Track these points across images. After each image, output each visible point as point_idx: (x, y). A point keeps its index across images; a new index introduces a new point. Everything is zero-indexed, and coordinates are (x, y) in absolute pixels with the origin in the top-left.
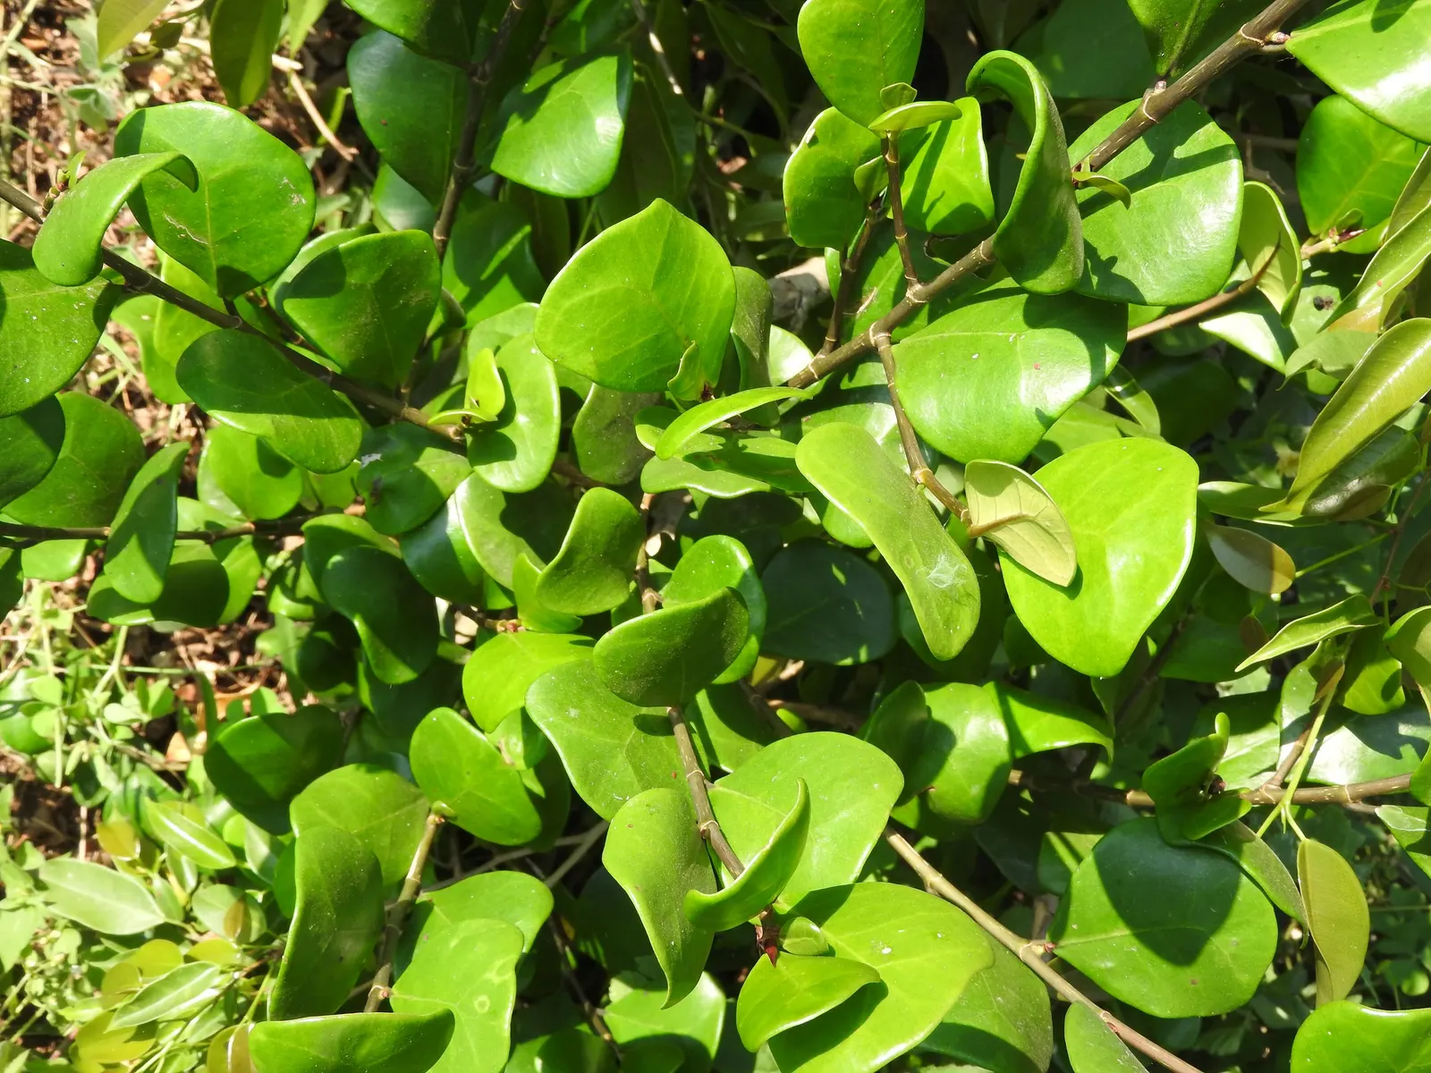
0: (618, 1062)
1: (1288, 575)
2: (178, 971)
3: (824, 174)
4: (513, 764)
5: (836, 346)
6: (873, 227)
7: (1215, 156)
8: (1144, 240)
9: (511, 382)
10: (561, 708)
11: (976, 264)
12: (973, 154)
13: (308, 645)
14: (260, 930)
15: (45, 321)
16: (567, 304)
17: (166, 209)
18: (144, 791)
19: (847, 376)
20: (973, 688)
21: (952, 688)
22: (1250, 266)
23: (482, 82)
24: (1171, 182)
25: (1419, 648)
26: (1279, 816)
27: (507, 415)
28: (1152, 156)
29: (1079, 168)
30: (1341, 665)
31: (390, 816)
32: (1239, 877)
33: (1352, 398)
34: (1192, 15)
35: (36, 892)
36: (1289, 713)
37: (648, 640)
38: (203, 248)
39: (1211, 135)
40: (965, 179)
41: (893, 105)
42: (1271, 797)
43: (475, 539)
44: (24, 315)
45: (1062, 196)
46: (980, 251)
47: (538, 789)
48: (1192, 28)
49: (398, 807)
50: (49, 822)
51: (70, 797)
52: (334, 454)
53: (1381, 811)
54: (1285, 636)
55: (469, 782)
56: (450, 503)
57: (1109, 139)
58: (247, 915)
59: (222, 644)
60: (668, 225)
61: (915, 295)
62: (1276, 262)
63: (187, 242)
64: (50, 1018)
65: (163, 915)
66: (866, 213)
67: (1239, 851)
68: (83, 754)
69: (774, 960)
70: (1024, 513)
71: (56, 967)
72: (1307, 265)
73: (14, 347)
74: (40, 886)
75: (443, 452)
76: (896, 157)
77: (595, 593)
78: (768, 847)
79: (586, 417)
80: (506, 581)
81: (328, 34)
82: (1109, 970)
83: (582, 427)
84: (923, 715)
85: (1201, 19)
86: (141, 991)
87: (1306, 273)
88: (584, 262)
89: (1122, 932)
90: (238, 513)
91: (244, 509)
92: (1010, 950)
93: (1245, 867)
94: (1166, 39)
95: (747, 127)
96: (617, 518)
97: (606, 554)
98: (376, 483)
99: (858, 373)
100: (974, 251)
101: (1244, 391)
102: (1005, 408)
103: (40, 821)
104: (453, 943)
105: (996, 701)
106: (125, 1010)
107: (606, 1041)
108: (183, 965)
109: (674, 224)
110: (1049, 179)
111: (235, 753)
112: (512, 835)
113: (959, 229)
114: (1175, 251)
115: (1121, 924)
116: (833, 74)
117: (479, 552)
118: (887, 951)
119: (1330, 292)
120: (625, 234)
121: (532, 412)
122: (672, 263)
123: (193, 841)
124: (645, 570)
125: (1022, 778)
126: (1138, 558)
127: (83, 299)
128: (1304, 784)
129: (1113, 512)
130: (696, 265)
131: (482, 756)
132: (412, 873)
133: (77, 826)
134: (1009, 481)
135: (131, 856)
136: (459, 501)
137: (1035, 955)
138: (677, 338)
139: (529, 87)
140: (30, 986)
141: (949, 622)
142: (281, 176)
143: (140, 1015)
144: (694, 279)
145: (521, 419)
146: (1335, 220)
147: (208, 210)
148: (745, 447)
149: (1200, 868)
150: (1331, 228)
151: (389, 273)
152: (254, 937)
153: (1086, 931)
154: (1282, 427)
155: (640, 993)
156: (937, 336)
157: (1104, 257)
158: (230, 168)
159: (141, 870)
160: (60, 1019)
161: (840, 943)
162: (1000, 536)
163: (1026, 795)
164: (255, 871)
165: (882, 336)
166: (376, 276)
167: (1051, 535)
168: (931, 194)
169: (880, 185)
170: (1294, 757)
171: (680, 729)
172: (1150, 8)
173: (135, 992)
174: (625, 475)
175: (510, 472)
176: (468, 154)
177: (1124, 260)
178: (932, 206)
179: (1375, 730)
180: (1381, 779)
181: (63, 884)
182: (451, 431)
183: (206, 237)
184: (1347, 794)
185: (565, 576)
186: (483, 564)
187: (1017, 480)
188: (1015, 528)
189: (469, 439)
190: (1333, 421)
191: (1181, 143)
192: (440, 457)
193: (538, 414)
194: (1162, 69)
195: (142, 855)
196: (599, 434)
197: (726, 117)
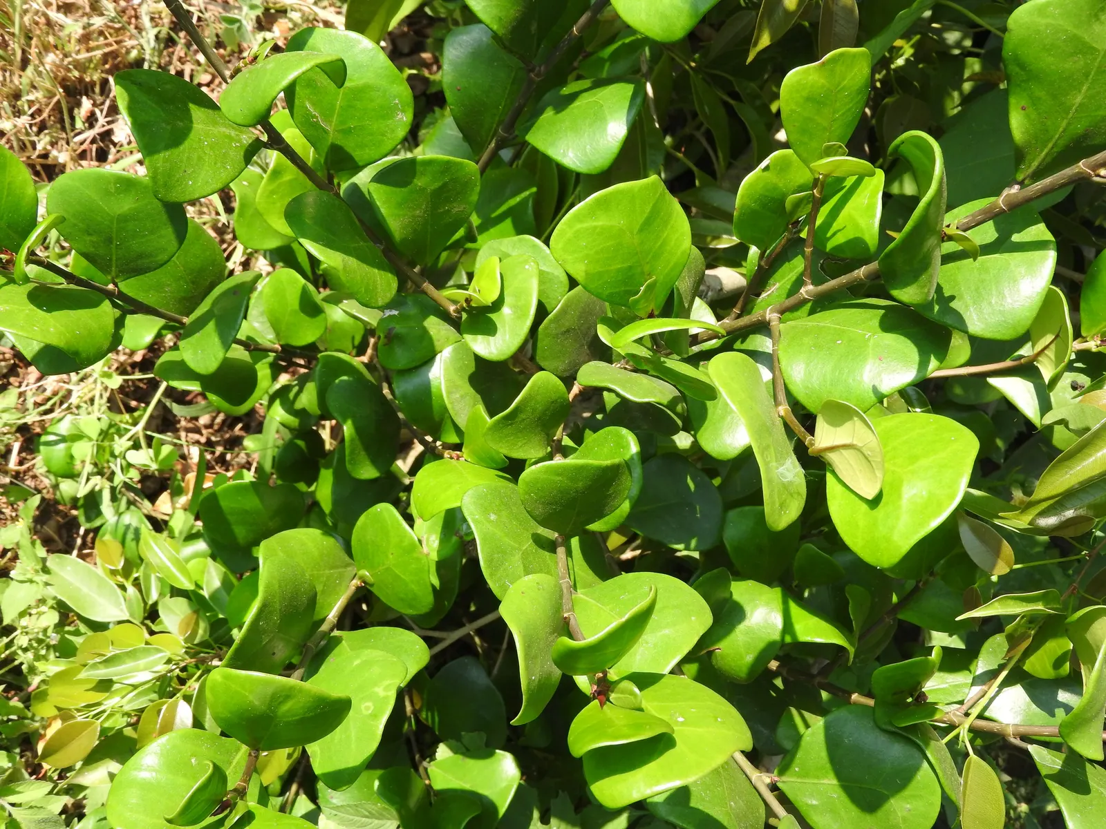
0: (431, 804)
1: (1008, 564)
2: (139, 649)
3: (767, 194)
4: (428, 555)
5: (739, 316)
6: (789, 240)
7: (1040, 245)
8: (977, 290)
9: (506, 284)
10: (486, 511)
11: (856, 280)
12: (871, 207)
13: (289, 447)
14: (202, 637)
15: (212, 148)
16: (579, 226)
17: (309, 99)
18: (132, 530)
19: (740, 340)
20: (765, 588)
21: (751, 584)
22: (1033, 346)
23: (536, 78)
24: (1006, 256)
25: (1088, 636)
26: (958, 735)
27: (497, 305)
28: (996, 235)
29: (948, 226)
30: (1029, 636)
31: (327, 572)
32: (922, 762)
33: (1086, 451)
34: (1050, 145)
35: (41, 573)
36: (982, 665)
37: (560, 478)
38: (326, 133)
39: (1040, 231)
40: (863, 223)
41: (828, 155)
42: (956, 720)
43: (447, 387)
44: (200, 139)
45: (932, 241)
46: (861, 272)
47: (436, 582)
48: (1047, 154)
49: (332, 568)
50: (55, 532)
51: (75, 518)
52: (376, 295)
53: (1033, 749)
54: (996, 604)
55: (391, 560)
56: (438, 357)
57: (972, 215)
58: (197, 624)
59: (213, 439)
60: (658, 194)
61: (807, 292)
62: (1053, 347)
63: (316, 126)
64: (24, 667)
65: (128, 614)
66: (786, 229)
67: (927, 744)
68: (96, 485)
69: (602, 704)
70: (855, 443)
71: (38, 633)
72: (1073, 357)
73: (188, 158)
74: (45, 570)
75: (442, 322)
76: (821, 193)
77: (525, 444)
78: (624, 619)
79: (551, 321)
80: (461, 422)
81: (406, 29)
82: (813, 806)
83: (546, 328)
84: (727, 595)
85: (1055, 150)
86: (109, 655)
87: (1071, 362)
88: (598, 201)
89: (831, 781)
90: (271, 336)
91: (278, 335)
92: (747, 776)
93: (929, 755)
94: (1028, 157)
95: (697, 165)
96: (554, 397)
97: (539, 419)
98: (390, 330)
99: (748, 340)
100: (857, 271)
101: (998, 448)
102: (851, 381)
103: (49, 530)
104: (357, 662)
105: (780, 600)
106: (94, 666)
107: (426, 785)
108: (143, 645)
109: (662, 195)
110: (928, 227)
111: (224, 504)
112: (411, 607)
113: (848, 254)
114: (996, 302)
115: (831, 775)
116: (796, 124)
117: (448, 397)
118: (681, 719)
119: (1084, 380)
120: (630, 191)
121: (515, 307)
122: (653, 221)
123: (169, 564)
124: (560, 441)
125: (778, 667)
126: (924, 493)
127: (239, 141)
128: (981, 717)
129: (913, 459)
130: (669, 227)
131: (406, 543)
132: (333, 615)
133: (74, 540)
134: (850, 418)
135: (116, 566)
136: (443, 359)
137: (763, 782)
138: (643, 273)
139: (566, 91)
140: (19, 639)
141: (783, 505)
142: (395, 97)
143: (103, 673)
144: (665, 235)
145: (506, 310)
146: (1101, 329)
147: (338, 107)
148: (665, 362)
149: (896, 751)
150: (1096, 334)
151: (445, 185)
152: (196, 642)
153: (805, 774)
154: (1021, 477)
155: (459, 757)
156: (814, 324)
157: (947, 295)
158: (362, 82)
159: (120, 578)
160: (32, 670)
161: (649, 707)
162: (832, 457)
163: (779, 682)
164: (207, 597)
165: (775, 316)
166: (437, 185)
167: (869, 461)
168: (835, 227)
169: (802, 212)
170: (979, 696)
171: (561, 551)
172: (1023, 133)
173: (104, 655)
174: (565, 371)
175: (489, 344)
176: (510, 127)
177: (959, 300)
178: (834, 234)
179: (1041, 691)
180: (1037, 726)
181: (62, 574)
182: (452, 308)
183: (331, 125)
184: (1010, 730)
185: (508, 425)
186: (449, 406)
187: (856, 419)
188: (844, 452)
189: (464, 316)
190: (1067, 463)
191: (1019, 232)
192: (439, 325)
193: (519, 311)
194: (1020, 177)
195: (123, 568)
196: (556, 336)
197: (685, 154)
